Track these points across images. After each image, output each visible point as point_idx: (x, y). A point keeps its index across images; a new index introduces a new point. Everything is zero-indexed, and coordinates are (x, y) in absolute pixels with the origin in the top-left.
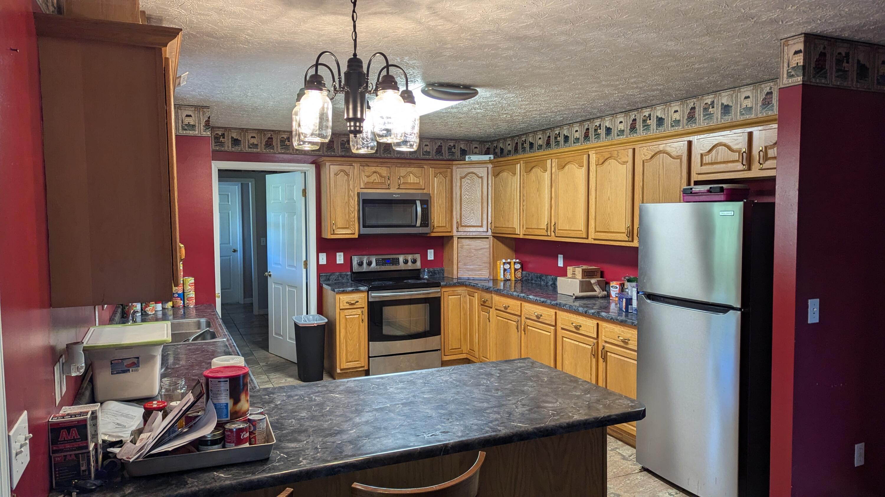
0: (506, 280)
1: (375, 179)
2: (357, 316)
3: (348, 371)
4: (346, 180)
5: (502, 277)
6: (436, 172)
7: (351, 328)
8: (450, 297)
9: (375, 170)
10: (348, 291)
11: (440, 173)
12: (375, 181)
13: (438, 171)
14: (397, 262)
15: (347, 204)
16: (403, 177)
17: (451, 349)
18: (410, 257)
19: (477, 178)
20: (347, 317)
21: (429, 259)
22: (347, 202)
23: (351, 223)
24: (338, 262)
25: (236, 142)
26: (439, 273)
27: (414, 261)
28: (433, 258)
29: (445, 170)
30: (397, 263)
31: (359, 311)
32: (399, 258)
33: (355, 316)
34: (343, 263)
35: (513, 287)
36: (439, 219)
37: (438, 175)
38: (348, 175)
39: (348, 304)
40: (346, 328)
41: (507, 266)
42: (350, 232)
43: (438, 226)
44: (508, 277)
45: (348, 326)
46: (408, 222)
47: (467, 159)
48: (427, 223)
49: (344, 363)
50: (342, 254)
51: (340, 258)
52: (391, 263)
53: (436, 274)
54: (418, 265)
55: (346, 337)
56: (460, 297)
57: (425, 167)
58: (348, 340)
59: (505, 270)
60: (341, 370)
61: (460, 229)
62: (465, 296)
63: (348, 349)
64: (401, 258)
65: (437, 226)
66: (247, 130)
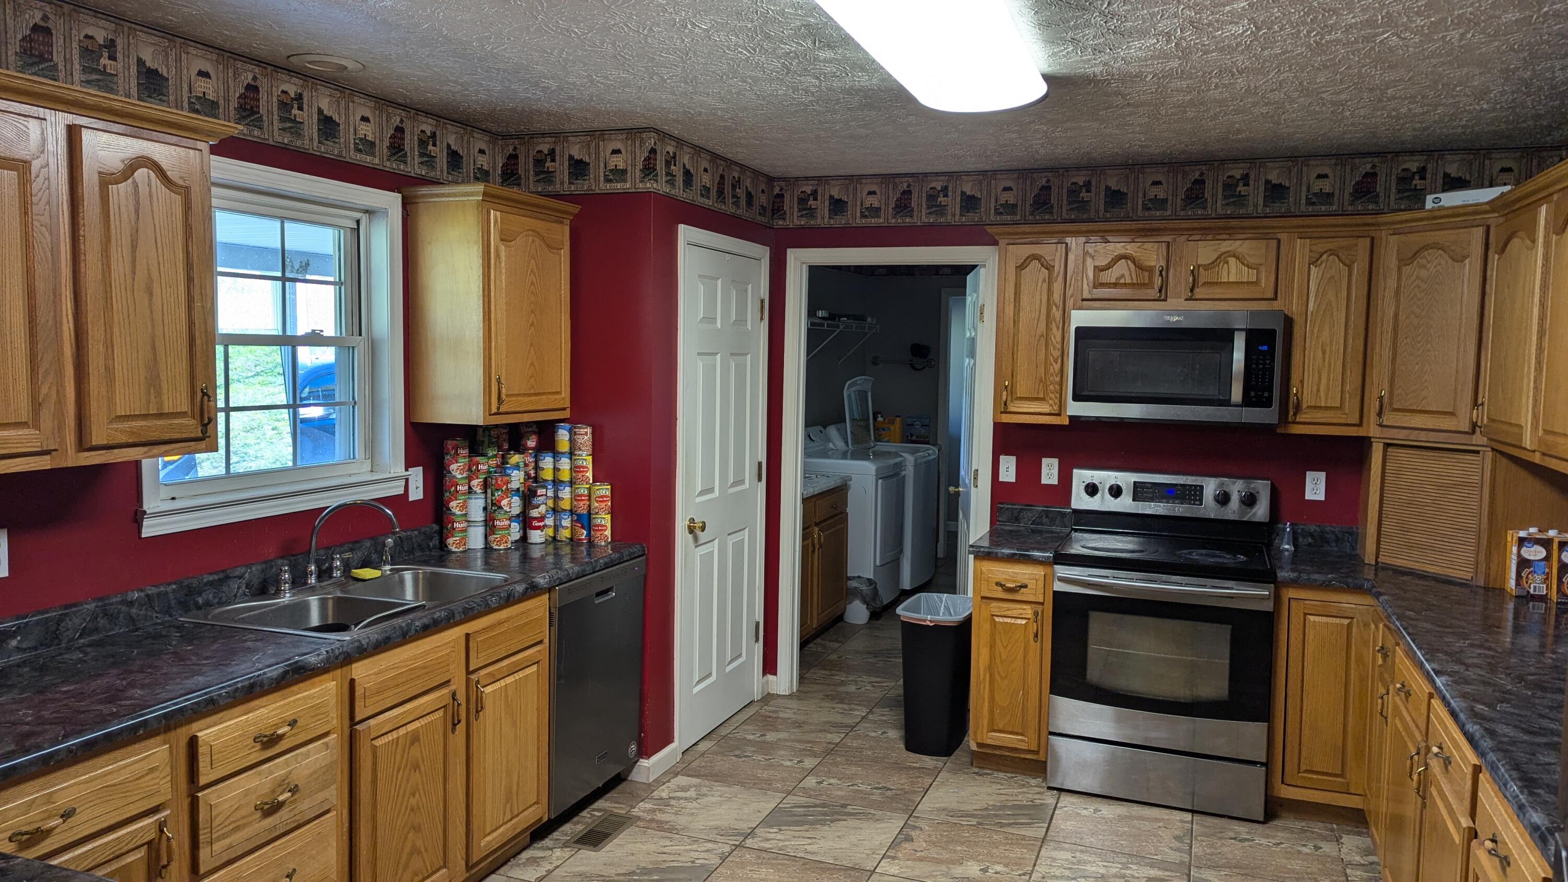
0: (1525, 598)
1: (1123, 276)
2: (1024, 622)
3: (997, 752)
4: (1044, 280)
5: (1512, 583)
6: (1314, 248)
7: (1005, 647)
8: (1312, 618)
9: (1123, 251)
10: (1000, 555)
11: (1332, 252)
12: (1122, 281)
13: (1322, 246)
14: (1195, 495)
15: (1043, 340)
16: (1207, 267)
17: (1306, 771)
18: (1237, 488)
19: (1450, 261)
20: (997, 619)
21: (1309, 496)
22: (1042, 336)
23: (1052, 387)
24: (1045, 480)
25: (838, 206)
26: (1337, 540)
27: (1250, 500)
28: (1321, 496)
29: (1352, 241)
30: (1195, 500)
31: (1028, 611)
32: (1202, 487)
33: (1019, 621)
34: (1056, 483)
35: (1553, 622)
36: (1319, 386)
37: (1324, 257)
38: (1049, 268)
39: (1000, 588)
40: (992, 646)
41: (1536, 553)
42: (1046, 408)
43: (1315, 407)
44: (1536, 585)
45: (998, 641)
46: (1212, 391)
47: (1429, 205)
48: (1266, 394)
49: (985, 731)
50: (1055, 462)
51: (1050, 471)
52: (1177, 498)
53: (1328, 542)
54: (1261, 512)
55: (990, 668)
56: (1349, 626)
57: (1283, 237)
58: (997, 677)
59: (1523, 563)
60: (980, 745)
61: (1389, 418)
62: (1367, 625)
63: (997, 699)
64: (1210, 487)
65: (1308, 407)
66: (861, 177)
